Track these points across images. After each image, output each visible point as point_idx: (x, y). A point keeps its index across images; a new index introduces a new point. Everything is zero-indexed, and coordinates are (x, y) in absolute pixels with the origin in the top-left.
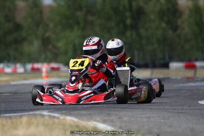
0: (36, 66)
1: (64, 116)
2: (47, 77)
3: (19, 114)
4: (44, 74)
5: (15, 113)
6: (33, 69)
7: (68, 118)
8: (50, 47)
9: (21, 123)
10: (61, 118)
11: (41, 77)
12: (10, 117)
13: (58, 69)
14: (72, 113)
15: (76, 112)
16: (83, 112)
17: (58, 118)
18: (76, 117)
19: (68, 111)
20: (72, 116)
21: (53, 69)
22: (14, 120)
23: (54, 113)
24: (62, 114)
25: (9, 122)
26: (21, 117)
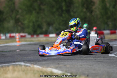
0: (12, 35)
1: (33, 65)
2: (19, 41)
3: (6, 65)
4: (17, 40)
5: (4, 64)
6: (11, 37)
7: (35, 66)
8: (20, 23)
9: (9, 70)
10: (31, 66)
11: (16, 42)
12: (2, 67)
13: (25, 36)
14: (37, 63)
15: (39, 63)
16: (44, 63)
17: (30, 67)
18: (40, 66)
19: (34, 62)
20: (37, 65)
21: (22, 36)
22: (5, 68)
23: (27, 63)
24: (31, 64)
25: (2, 69)
26: (8, 66)
